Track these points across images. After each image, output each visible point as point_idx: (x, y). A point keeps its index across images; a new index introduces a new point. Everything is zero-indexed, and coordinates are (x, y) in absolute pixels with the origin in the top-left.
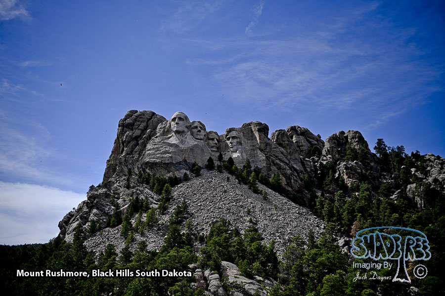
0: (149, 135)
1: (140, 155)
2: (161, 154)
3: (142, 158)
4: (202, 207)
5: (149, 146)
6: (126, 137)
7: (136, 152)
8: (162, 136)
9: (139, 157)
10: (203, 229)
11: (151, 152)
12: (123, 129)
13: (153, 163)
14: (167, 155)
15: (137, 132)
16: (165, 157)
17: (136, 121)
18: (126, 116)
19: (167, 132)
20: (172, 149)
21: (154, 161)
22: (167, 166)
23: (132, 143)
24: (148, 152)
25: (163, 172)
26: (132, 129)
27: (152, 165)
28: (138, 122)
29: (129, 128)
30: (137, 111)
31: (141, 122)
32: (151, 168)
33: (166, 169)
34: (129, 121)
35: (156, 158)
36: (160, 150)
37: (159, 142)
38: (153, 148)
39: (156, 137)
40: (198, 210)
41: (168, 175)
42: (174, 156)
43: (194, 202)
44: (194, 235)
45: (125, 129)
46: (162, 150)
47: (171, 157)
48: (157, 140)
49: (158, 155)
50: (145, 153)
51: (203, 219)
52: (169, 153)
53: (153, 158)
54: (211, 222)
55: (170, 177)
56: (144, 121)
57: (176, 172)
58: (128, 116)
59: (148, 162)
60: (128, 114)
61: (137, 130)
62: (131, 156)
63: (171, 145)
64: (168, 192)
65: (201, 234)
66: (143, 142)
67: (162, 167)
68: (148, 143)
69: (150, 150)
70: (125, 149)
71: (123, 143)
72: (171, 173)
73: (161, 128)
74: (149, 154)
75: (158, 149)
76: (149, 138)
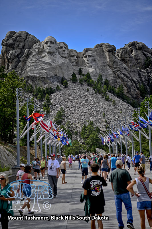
0: (28, 54)
1: (22, 70)
2: (39, 70)
3: (24, 72)
4: (73, 112)
5: (29, 63)
6: (11, 55)
7: (19, 67)
8: (38, 55)
9: (22, 71)
10: (76, 127)
11: (31, 68)
12: (7, 48)
13: (34, 77)
14: (43, 71)
15: (18, 51)
16: (42, 73)
17: (16, 41)
18: (8, 37)
19: (41, 51)
20: (46, 67)
21: (34, 75)
22: (44, 79)
23: (15, 60)
24: (29, 68)
25: (41, 84)
26: (14, 48)
27: (33, 79)
28: (18, 42)
29: (11, 47)
30: (15, 33)
31: (20, 42)
32: (33, 81)
33: (43, 82)
34: (10, 41)
35: (36, 74)
36: (38, 67)
37: (36, 60)
38: (33, 65)
39: (33, 56)
40: (71, 114)
41: (45, 86)
42: (48, 72)
43: (67, 108)
44: (71, 130)
45: (8, 48)
46: (40, 67)
47: (46, 73)
48: (34, 58)
49: (37, 71)
50: (26, 68)
51: (75, 120)
52: (44, 70)
53: (33, 73)
54: (81, 122)
55: (47, 88)
56: (22, 41)
57: (50, 84)
58: (9, 37)
59: (30, 76)
60: (9, 36)
61: (17, 49)
62: (16, 70)
63: (46, 63)
64: (48, 100)
65: (76, 130)
66: (24, 60)
67: (40, 80)
68: (27, 60)
69: (30, 66)
70: (10, 64)
71: (8, 60)
72: (47, 85)
73: (36, 48)
74: (30, 70)
75: (36, 66)
76: (28, 56)
